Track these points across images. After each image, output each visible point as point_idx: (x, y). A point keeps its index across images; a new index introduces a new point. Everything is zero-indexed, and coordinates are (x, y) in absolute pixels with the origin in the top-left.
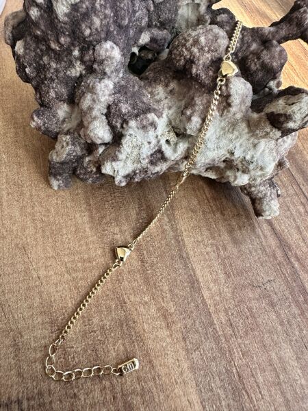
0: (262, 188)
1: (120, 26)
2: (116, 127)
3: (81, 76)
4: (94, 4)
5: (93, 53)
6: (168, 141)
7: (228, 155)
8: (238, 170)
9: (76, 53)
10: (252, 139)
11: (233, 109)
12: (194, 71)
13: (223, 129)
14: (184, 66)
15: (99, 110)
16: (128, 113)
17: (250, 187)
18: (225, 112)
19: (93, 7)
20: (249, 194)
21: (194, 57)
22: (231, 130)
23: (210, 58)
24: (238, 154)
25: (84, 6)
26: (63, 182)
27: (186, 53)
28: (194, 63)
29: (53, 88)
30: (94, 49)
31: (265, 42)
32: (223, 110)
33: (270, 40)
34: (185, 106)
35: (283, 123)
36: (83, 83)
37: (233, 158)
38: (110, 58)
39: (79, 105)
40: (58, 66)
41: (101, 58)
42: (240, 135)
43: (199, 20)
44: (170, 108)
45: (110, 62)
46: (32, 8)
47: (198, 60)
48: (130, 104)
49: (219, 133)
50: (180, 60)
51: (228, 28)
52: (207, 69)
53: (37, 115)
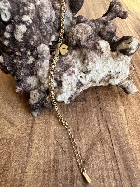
1: (44, 36)
2: (57, 79)
3: (33, 62)
5: (37, 51)
6: (81, 77)
7: (108, 73)
8: (114, 78)
9: (29, 53)
10: (116, 63)
11: (104, 54)
12: (82, 44)
13: (103, 63)
14: (77, 43)
16: (61, 71)
17: (121, 83)
19: (32, 32)
20: (122, 86)
21: (80, 38)
22: (106, 63)
23: (86, 37)
24: (113, 71)
26: (39, 112)
27: (75, 38)
28: (81, 41)
29: (22, 72)
30: (37, 49)
31: (105, 23)
32: (101, 56)
33: (107, 22)
34: (83, 59)
35: (129, 52)
36: (35, 65)
37: (111, 74)
38: (45, 50)
39: (36, 75)
40: (22, 62)
41: (41, 52)
42: (111, 63)
43: (71, 23)
44: (76, 62)
45: (45, 52)
46: (5, 41)
47: (82, 39)
48: (60, 67)
49: (101, 65)
50: (73, 41)
51: (87, 22)
52: (87, 41)
53: (18, 86)
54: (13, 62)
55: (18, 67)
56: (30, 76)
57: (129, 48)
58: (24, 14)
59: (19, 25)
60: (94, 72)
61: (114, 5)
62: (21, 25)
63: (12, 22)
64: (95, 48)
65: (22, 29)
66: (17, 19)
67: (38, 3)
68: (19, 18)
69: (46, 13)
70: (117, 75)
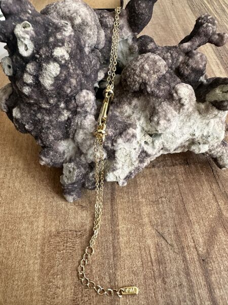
0: (219, 149)
1: (87, 77)
2: (108, 146)
3: (69, 118)
4: (69, 71)
5: (75, 101)
6: (146, 143)
7: (191, 137)
8: (199, 143)
10: (204, 121)
11: (186, 107)
12: (149, 90)
13: (182, 121)
14: (140, 87)
16: (114, 134)
18: (181, 110)
19: (69, 73)
20: (211, 156)
21: (145, 80)
22: (188, 120)
23: (157, 78)
24: (198, 134)
26: (76, 195)
27: (138, 79)
28: (147, 84)
29: (51, 133)
30: (75, 99)
32: (179, 110)
33: (191, 51)
34: (150, 114)
36: (72, 124)
37: (194, 137)
38: (88, 100)
39: (73, 139)
40: (51, 118)
41: (81, 103)
42: (195, 121)
43: (130, 49)
44: (139, 119)
45: (88, 104)
46: (24, 87)
47: (149, 81)
48: (112, 127)
49: (180, 124)
50: (135, 85)
51: (158, 52)
52: (158, 85)
53: (44, 156)
54: (36, 118)
56: (64, 140)
57: (227, 101)
58: (55, 45)
59: (48, 63)
60: (167, 135)
61: (204, 23)
62: (52, 63)
63: (37, 58)
64: (171, 97)
65: (53, 69)
66: (45, 54)
67: (78, 21)
68: (48, 52)
69: (90, 37)
70: (205, 140)
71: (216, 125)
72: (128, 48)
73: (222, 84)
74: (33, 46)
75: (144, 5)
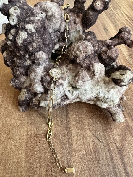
0: (115, 109)
1: (45, 45)
2: (46, 86)
3: (30, 65)
4: (33, 38)
6: (69, 91)
7: (97, 96)
8: (102, 101)
9: (27, 56)
10: (107, 89)
11: (96, 77)
12: (78, 61)
13: (93, 85)
14: (74, 59)
15: (38, 79)
16: (50, 80)
17: (109, 108)
18: (93, 78)
19: (33, 40)
20: (109, 111)
21: (78, 55)
22: (97, 85)
23: (84, 55)
24: (101, 95)
25: (29, 40)
26: (24, 108)
27: (74, 53)
28: (78, 58)
29: (19, 70)
30: (34, 55)
31: (109, 47)
32: (92, 77)
33: (111, 46)
34: (75, 75)
35: (119, 83)
36: (31, 68)
37: (99, 97)
38: (42, 58)
39: (30, 77)
40: (20, 62)
41: (37, 58)
42: (101, 87)
43: (80, 37)
44: (69, 76)
46: (8, 41)
47: (80, 56)
49: (92, 86)
50: (72, 56)
51: (92, 42)
52: (84, 60)
53: (12, 81)
54: (13, 60)
55: (17, 65)
56: (25, 76)
57: (120, 80)
58: (28, 22)
59: (22, 31)
60: (82, 90)
61: (123, 32)
62: (23, 31)
63: (17, 27)
64: (89, 69)
65: (24, 35)
66: (21, 26)
67: (50, 14)
68: (23, 25)
69: (54, 24)
70: (105, 100)
71: (115, 93)
72: (79, 36)
73: (122, 69)
74: (17, 20)
75: (92, 14)
